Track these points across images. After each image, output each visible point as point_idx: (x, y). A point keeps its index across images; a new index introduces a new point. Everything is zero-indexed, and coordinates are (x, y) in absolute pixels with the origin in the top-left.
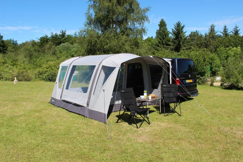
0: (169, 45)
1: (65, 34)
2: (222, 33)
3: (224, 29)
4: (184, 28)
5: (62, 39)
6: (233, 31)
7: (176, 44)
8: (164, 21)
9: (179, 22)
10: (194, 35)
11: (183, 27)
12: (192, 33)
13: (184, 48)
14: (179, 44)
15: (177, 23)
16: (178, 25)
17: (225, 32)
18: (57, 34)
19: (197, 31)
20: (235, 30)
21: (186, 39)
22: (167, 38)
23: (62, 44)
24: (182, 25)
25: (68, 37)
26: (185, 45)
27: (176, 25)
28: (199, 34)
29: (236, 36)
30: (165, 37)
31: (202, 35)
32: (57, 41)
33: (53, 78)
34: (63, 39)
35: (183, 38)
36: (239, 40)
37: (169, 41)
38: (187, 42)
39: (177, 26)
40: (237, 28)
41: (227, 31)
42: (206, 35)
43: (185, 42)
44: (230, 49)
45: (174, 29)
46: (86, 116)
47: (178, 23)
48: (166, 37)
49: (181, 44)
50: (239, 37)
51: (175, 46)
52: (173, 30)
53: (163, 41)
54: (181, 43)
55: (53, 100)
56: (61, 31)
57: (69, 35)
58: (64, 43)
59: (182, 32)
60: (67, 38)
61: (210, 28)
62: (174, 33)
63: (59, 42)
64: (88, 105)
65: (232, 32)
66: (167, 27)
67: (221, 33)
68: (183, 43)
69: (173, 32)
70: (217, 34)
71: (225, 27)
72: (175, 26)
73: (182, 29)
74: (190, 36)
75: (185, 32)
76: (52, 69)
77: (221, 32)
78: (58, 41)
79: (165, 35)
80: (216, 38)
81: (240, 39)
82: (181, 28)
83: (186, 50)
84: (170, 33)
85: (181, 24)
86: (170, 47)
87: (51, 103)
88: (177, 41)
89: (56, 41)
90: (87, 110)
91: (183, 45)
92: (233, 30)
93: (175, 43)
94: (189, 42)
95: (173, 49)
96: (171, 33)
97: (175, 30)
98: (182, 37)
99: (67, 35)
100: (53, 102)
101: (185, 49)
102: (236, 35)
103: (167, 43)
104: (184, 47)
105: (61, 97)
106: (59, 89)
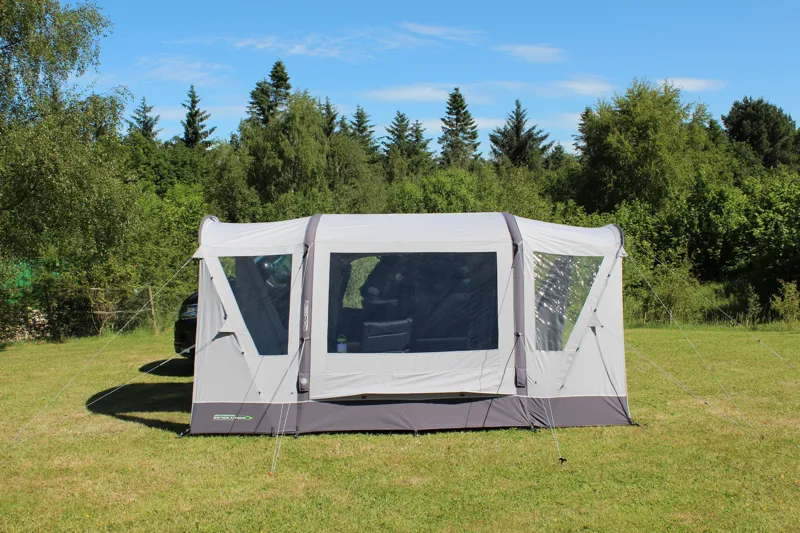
46: (531, 425)
90: (527, 405)
105: (302, 391)
106: (266, 357)
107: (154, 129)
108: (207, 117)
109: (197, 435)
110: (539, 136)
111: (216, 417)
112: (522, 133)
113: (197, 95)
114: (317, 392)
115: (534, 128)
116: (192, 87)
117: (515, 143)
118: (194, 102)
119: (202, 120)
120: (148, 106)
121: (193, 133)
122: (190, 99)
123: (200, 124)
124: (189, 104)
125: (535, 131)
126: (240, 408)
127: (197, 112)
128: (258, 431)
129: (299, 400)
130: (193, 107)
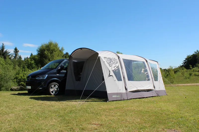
105: (126, 89)
106: (119, 81)
109: (110, 101)
110: (8, 52)
111: (113, 96)
112: (4, 51)
114: (129, 90)
115: (7, 50)
117: (2, 53)
125: (7, 51)
126: (117, 94)
128: (122, 99)
129: (126, 91)
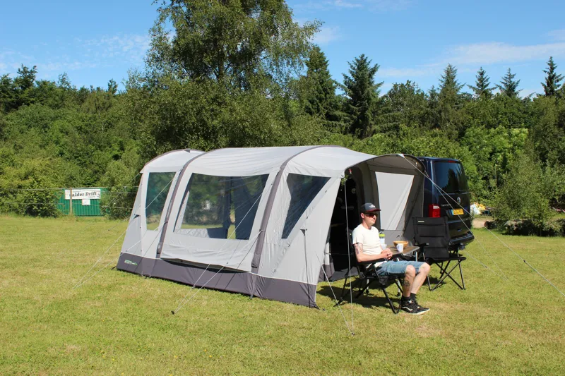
0: (336, 118)
1: (31, 77)
2: (474, 88)
3: (479, 80)
4: (376, 73)
5: (22, 93)
6: (503, 86)
7: (355, 117)
8: (321, 52)
9: (363, 56)
10: (402, 93)
11: (374, 71)
12: (395, 86)
13: (377, 127)
14: (363, 117)
15: (357, 60)
16: (361, 64)
17: (482, 85)
18: (9, 77)
19: (409, 82)
20: (508, 84)
21: (381, 102)
22: (329, 100)
23: (23, 110)
24: (371, 66)
25: (41, 87)
26: (379, 120)
27: (354, 65)
28: (416, 90)
29: (510, 100)
30: (323, 96)
31: (423, 94)
32: (9, 100)
33: (42, 206)
34: (27, 91)
35: (374, 100)
36: (519, 110)
37: (336, 107)
38: (384, 112)
39: (356, 68)
40: (511, 76)
41: (486, 83)
42: (433, 94)
43: (379, 112)
44: (498, 133)
45: (350, 75)
46: (252, 294)
47: (359, 59)
48: (328, 96)
49: (368, 115)
50: (517, 101)
51: (352, 122)
52: (346, 77)
53: (318, 106)
54: (368, 113)
55: (127, 262)
56: (22, 70)
57: (44, 83)
58: (28, 105)
59: (370, 83)
60: (37, 90)
61: (445, 74)
62: (350, 87)
63: (13, 102)
64: (255, 266)
65: (501, 87)
66: (328, 68)
67: (472, 90)
68: (374, 113)
69: (345, 83)
70: (461, 92)
71: (482, 74)
72: (352, 66)
73: (370, 76)
74: (391, 94)
75: (379, 85)
76: (39, 182)
77: (471, 87)
78: (11, 97)
79: (325, 90)
80: (460, 102)
81: (521, 108)
82: (368, 73)
83: (381, 132)
84: (338, 84)
85: (367, 61)
86: (340, 125)
87: (121, 268)
88: (357, 108)
89: (4, 97)
90: (254, 279)
91: (373, 120)
92: (503, 83)
93: (351, 112)
94: (390, 112)
95: (346, 128)
96: (342, 86)
97: (352, 78)
98: (372, 98)
99: (38, 83)
100: (132, 265)
101: (379, 129)
102: (509, 95)
103: (331, 114)
104: (376, 124)
105: (158, 253)
107: (516, 90)
108: (562, 78)
113: (554, 63)
114: (163, 254)
116: (551, 58)
118: (552, 69)
119: (558, 81)
120: (512, 74)
121: (551, 91)
122: (549, 67)
123: (557, 84)
124: (549, 71)
127: (554, 75)
128: (136, 272)
129: (156, 257)
130: (552, 72)
